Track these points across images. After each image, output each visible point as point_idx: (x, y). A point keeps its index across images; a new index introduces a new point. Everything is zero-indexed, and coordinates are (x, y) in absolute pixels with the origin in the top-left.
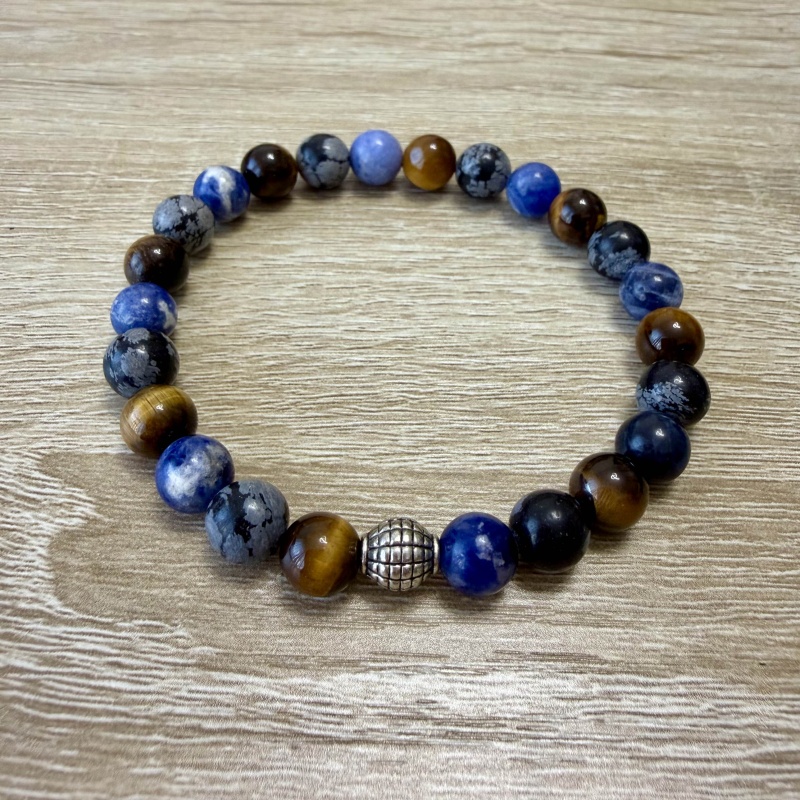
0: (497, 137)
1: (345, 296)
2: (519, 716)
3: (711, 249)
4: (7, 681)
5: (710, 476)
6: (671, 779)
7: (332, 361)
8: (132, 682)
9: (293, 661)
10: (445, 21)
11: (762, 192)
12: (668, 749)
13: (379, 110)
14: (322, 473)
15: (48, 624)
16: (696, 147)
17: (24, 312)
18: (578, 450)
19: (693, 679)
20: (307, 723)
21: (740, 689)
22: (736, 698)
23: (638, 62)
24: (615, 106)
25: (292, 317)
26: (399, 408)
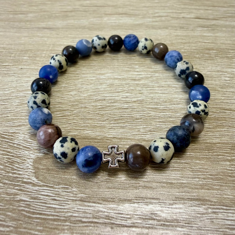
1: (122, 87)
2: (185, 219)
4: (20, 204)
7: (118, 106)
8: (58, 205)
9: (110, 200)
14: (117, 140)
15: (33, 186)
16: (225, 44)
17: (25, 92)
20: (116, 220)
23: (205, 21)
24: (199, 33)
25: (105, 94)
26: (140, 120)
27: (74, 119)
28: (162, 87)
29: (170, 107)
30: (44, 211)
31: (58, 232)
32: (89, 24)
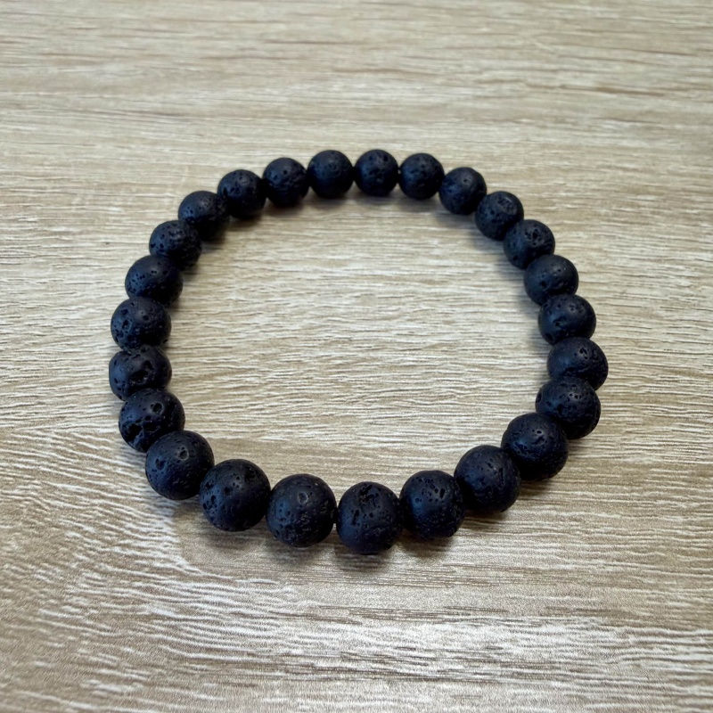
0: (511, 165)
1: (394, 304)
2: (571, 661)
3: (700, 266)
4: (153, 626)
7: (389, 361)
8: (250, 627)
9: (383, 614)
10: (456, 60)
12: (695, 689)
13: (409, 140)
14: (391, 457)
15: (180, 580)
16: (682, 175)
18: (602, 439)
19: (711, 632)
20: (400, 664)
23: (626, 98)
24: (609, 137)
25: (352, 323)
26: (449, 401)
27: (269, 396)
28: (506, 305)
29: (529, 364)
30: (216, 643)
31: (257, 695)
32: (291, 102)
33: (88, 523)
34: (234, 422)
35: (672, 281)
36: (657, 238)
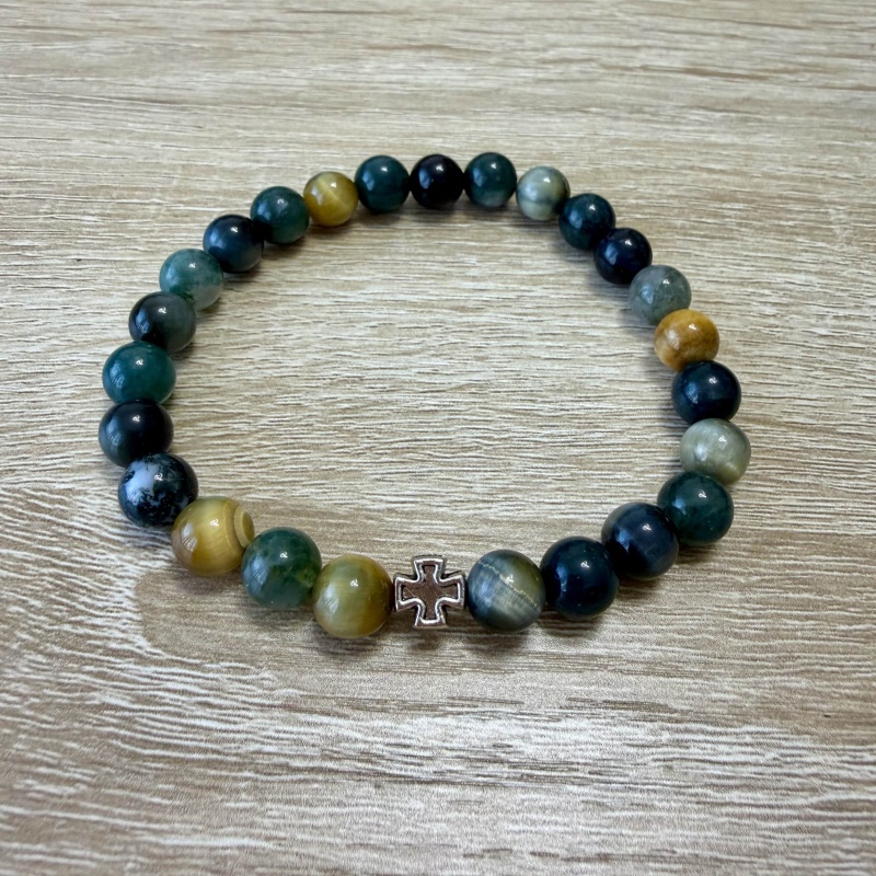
0: (572, 165)
1: (418, 336)
2: (591, 761)
3: (791, 291)
4: (104, 718)
5: (781, 529)
6: (736, 823)
7: (406, 404)
8: (222, 721)
10: (519, 34)
11: (846, 229)
12: (734, 796)
13: (450, 134)
14: (399, 520)
15: (138, 664)
16: (779, 178)
17: (96, 350)
19: (760, 729)
20: (389, 763)
21: (804, 740)
22: (800, 748)
23: (720, 82)
24: (695, 131)
25: (365, 358)
26: (473, 454)
27: (260, 446)
28: (552, 337)
29: (572, 410)
30: (176, 738)
31: (219, 798)
32: (312, 86)
33: (35, 595)
34: (215, 477)
35: (754, 309)
36: (742, 255)
